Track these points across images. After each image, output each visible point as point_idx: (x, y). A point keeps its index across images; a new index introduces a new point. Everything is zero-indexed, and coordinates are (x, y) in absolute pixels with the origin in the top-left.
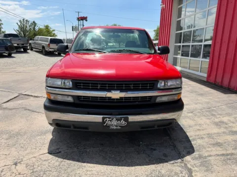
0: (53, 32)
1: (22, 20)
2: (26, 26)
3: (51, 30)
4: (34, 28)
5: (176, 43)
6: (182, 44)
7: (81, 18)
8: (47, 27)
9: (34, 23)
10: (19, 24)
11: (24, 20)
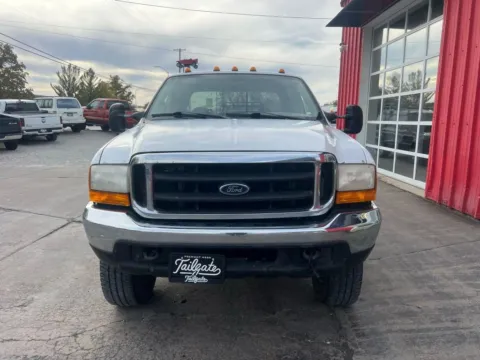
0: (127, 90)
1: (67, 67)
2: (74, 79)
3: (124, 85)
4: (90, 84)
5: (370, 119)
7: (185, 61)
8: (115, 79)
9: (91, 73)
10: (61, 74)
11: (70, 66)
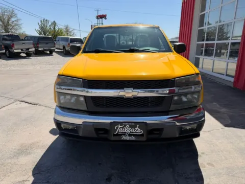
1: (42, 20)
2: (46, 26)
4: (54, 28)
5: (198, 41)
6: (205, 42)
7: (100, 16)
9: (54, 23)
10: (40, 24)
11: (44, 20)
